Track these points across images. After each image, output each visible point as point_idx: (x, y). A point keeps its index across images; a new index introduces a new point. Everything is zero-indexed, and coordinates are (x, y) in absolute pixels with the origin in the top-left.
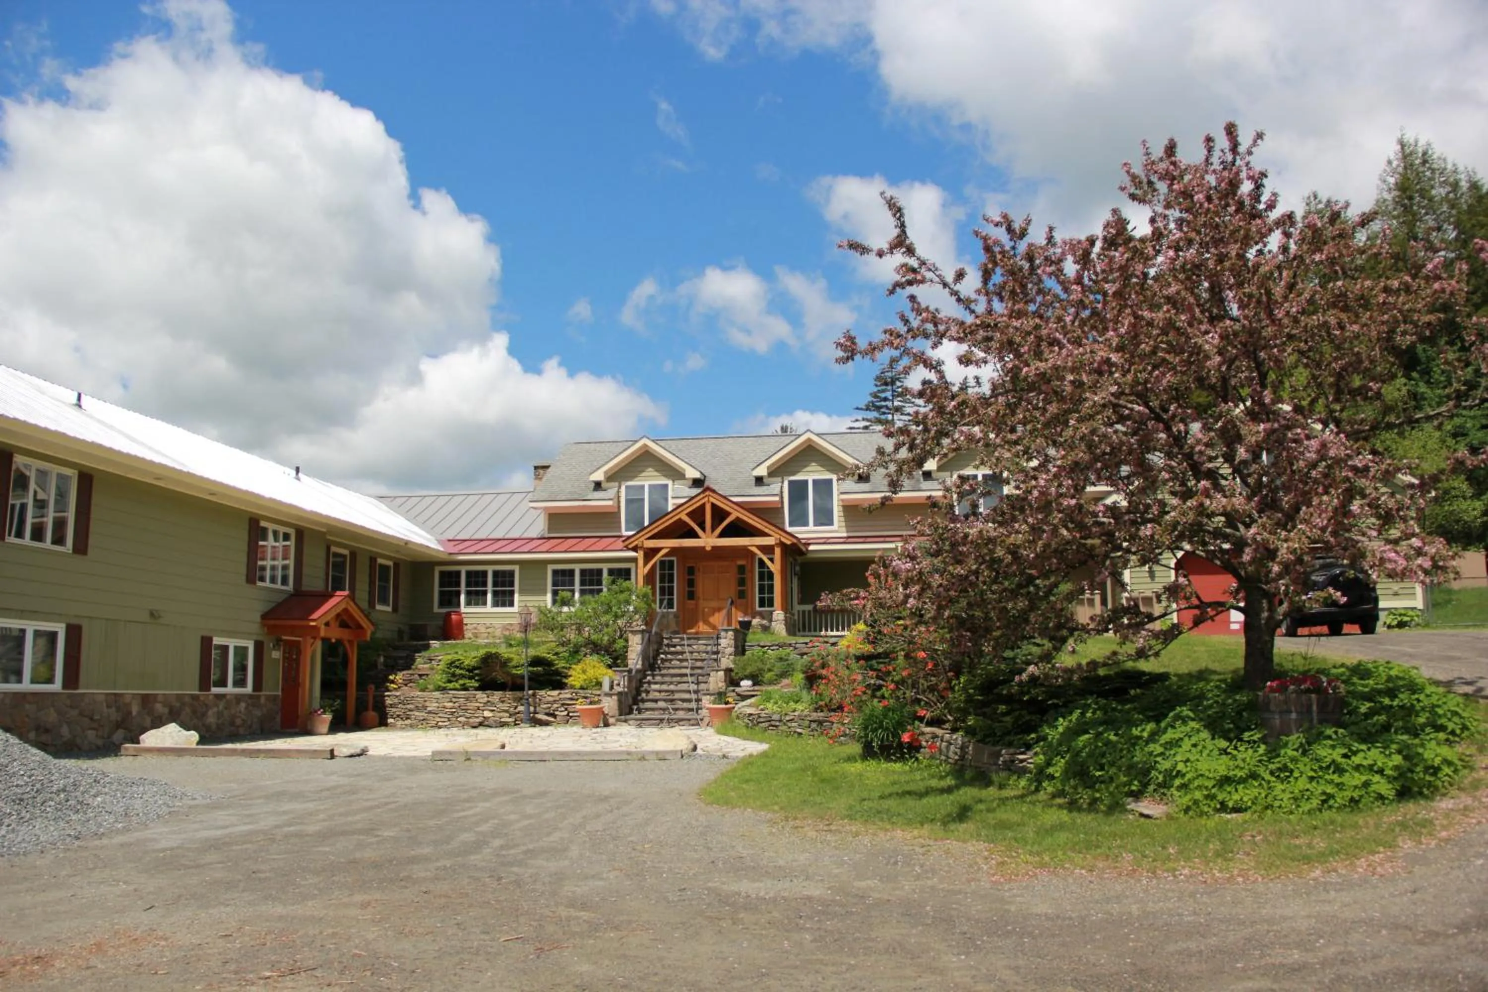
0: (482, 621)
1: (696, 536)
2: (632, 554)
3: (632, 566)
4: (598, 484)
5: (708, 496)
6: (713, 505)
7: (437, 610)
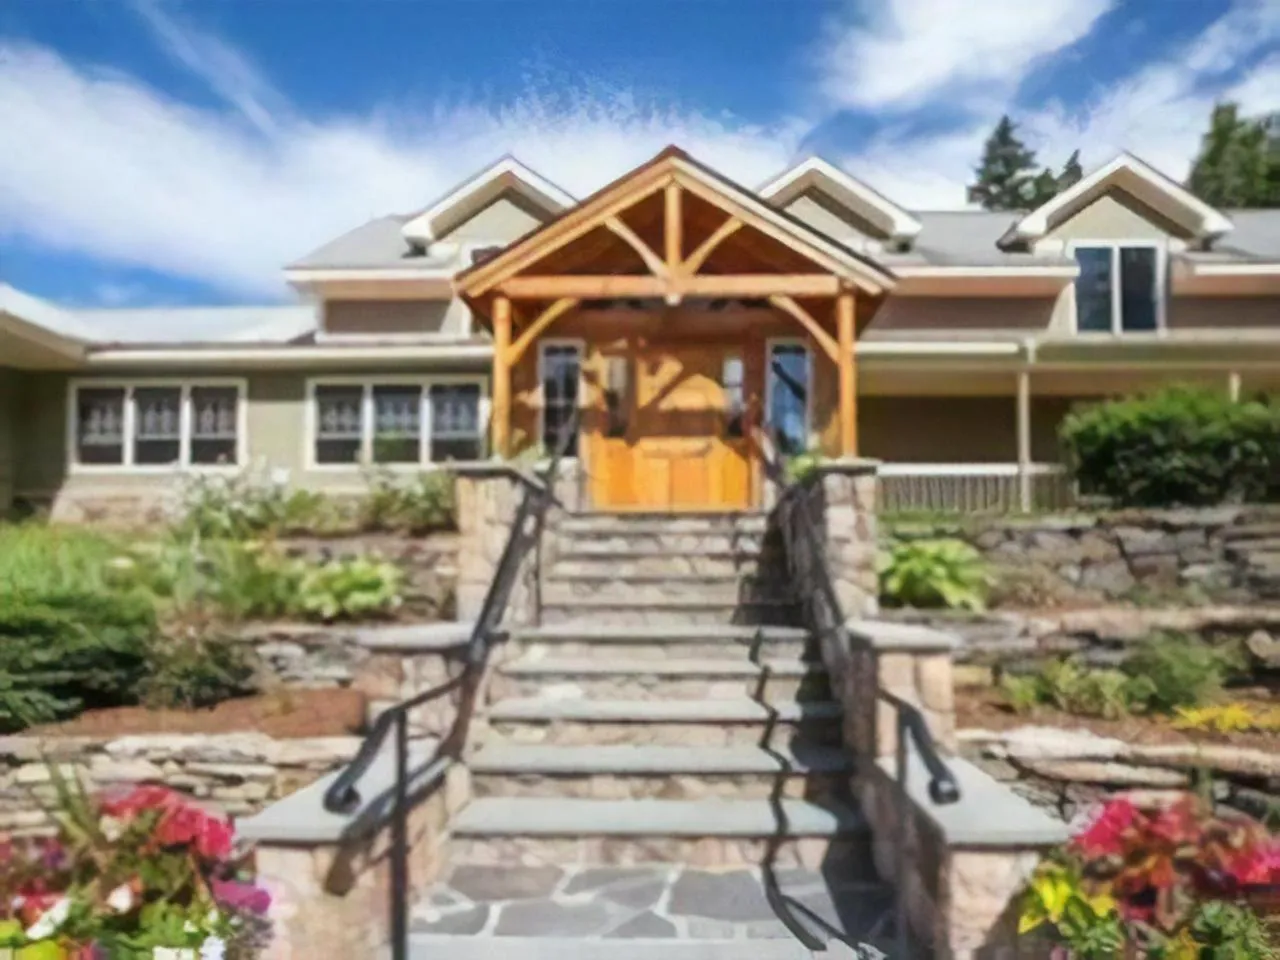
1: (642, 270)
2: (483, 347)
4: (418, 249)
5: (673, 170)
6: (687, 197)
7: (76, 468)
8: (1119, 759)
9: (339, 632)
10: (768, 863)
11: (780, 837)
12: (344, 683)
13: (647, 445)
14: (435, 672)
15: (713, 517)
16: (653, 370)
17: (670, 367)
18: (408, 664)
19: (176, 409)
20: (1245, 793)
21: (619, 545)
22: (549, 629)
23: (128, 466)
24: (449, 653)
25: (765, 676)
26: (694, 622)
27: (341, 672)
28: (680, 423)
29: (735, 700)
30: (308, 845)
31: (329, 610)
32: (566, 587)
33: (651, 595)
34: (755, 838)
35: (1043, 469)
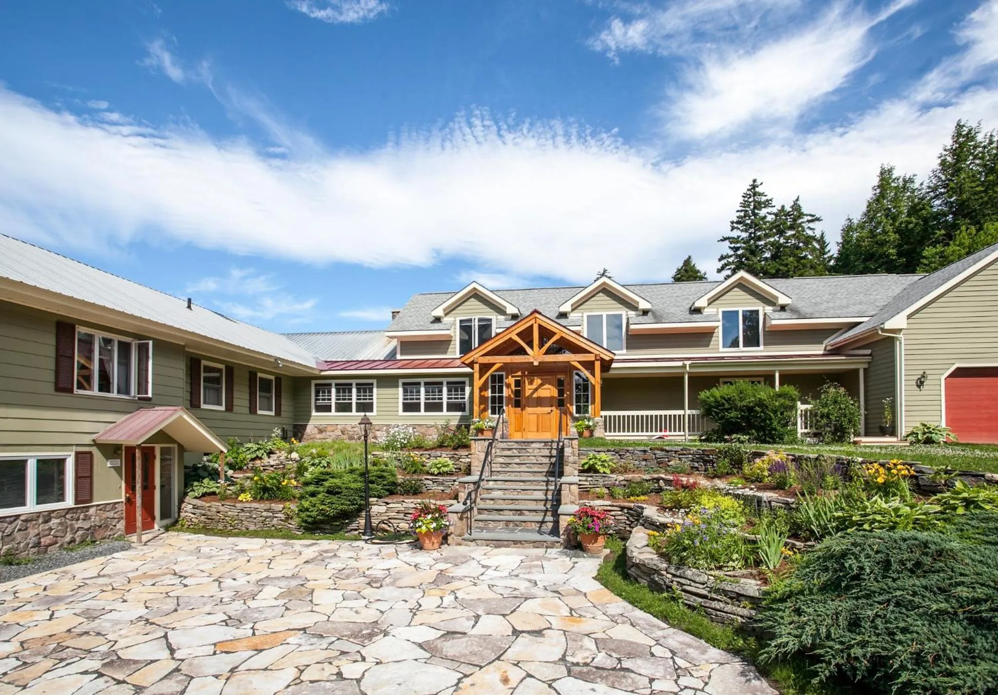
0: (348, 422)
1: (525, 353)
2: (468, 370)
3: (467, 380)
4: (438, 320)
5: (535, 318)
6: (540, 326)
7: (314, 413)
8: (610, 506)
9: (441, 478)
10: (540, 527)
11: (543, 522)
12: (443, 491)
13: (529, 410)
14: (472, 487)
15: (546, 443)
16: (531, 383)
17: (537, 381)
18: (466, 485)
19: (350, 391)
20: (630, 511)
21: (516, 452)
22: (494, 478)
23: (333, 412)
24: (474, 483)
25: (547, 490)
26: (534, 476)
27: (442, 488)
28: (540, 402)
29: (540, 495)
30: (457, 513)
31: (436, 473)
32: (498, 465)
33: (524, 468)
34: (538, 522)
35: (694, 412)
